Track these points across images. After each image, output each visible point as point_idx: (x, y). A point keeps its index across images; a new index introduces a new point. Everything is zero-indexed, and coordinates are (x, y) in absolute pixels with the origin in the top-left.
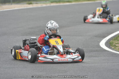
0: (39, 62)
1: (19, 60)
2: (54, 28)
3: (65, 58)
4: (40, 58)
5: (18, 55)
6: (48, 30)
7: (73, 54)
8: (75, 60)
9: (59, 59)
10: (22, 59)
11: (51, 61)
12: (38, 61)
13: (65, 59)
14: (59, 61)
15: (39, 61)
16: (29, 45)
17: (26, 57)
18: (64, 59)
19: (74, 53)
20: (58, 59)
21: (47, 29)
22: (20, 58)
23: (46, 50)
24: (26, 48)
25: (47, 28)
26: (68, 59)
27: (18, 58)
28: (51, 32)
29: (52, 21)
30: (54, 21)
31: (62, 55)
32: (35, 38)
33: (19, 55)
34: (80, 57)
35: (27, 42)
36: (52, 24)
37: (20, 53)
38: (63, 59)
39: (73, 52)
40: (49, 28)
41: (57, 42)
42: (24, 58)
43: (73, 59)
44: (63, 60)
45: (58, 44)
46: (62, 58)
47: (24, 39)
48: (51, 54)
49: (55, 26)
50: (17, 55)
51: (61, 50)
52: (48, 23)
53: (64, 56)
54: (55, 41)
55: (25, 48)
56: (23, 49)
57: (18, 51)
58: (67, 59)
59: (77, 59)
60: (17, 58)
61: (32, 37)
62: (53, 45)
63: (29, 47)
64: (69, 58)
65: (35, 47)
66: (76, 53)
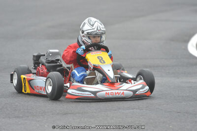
0: (67, 98)
1: (28, 94)
2: (96, 34)
3: (117, 89)
4: (70, 91)
5: (25, 85)
6: (84, 36)
7: (132, 81)
8: (137, 93)
9: (107, 92)
10: (33, 92)
12: (66, 96)
13: (119, 91)
14: (107, 96)
15: (68, 96)
16: (46, 64)
18: (117, 91)
19: (135, 80)
20: (105, 92)
21: (82, 35)
22: (28, 91)
23: (78, 75)
24: (41, 72)
25: (83, 33)
26: (125, 92)
27: (25, 91)
29: (93, 19)
30: (95, 20)
31: (112, 84)
33: (27, 84)
34: (147, 88)
35: (43, 59)
36: (93, 25)
37: (30, 81)
38: (114, 91)
39: (131, 77)
41: (101, 59)
42: (37, 91)
44: (116, 94)
45: (104, 62)
46: (112, 90)
47: (36, 54)
48: (91, 82)
50: (23, 84)
51: (111, 74)
52: (85, 23)
53: (117, 85)
55: (38, 72)
56: (33, 73)
57: (26, 77)
58: (122, 91)
60: (23, 91)
61: (51, 51)
62: (94, 66)
63: (46, 68)
64: (126, 90)
65: (58, 69)
66: (138, 79)
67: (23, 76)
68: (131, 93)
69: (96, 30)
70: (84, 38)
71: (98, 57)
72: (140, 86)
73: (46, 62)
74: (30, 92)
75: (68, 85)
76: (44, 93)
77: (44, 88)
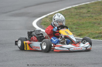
2: (61, 20)
3: (79, 47)
4: (56, 48)
5: (26, 46)
6: (55, 22)
8: (88, 48)
9: (74, 48)
11: (68, 50)
13: (79, 48)
14: (74, 50)
16: (36, 36)
17: (37, 47)
18: (78, 48)
20: (73, 48)
24: (34, 39)
25: (54, 20)
26: (82, 48)
27: (27, 49)
28: (57, 24)
33: (28, 46)
36: (59, 16)
37: (29, 44)
40: (56, 20)
41: (67, 33)
42: (34, 49)
45: (69, 34)
46: (76, 47)
47: (29, 31)
49: (62, 18)
50: (25, 46)
53: (78, 45)
54: (65, 32)
55: (32, 39)
57: (27, 42)
58: (81, 48)
62: (65, 36)
63: (36, 38)
64: (83, 47)
65: (42, 38)
66: (83, 42)
67: (25, 42)
68: (85, 49)
69: (61, 18)
70: (55, 23)
72: (88, 45)
74: (29, 49)
75: (52, 45)
76: (39, 50)
77: (39, 47)
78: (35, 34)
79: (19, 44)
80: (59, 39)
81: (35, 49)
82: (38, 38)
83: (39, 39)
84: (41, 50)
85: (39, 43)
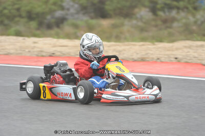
1: (49, 100)
3: (143, 94)
5: (44, 92)
6: (85, 50)
9: (136, 96)
10: (55, 98)
11: (126, 99)
12: (101, 101)
14: (137, 100)
16: (62, 73)
17: (66, 94)
18: (143, 96)
20: (135, 96)
21: (83, 49)
22: (49, 97)
24: (58, 80)
26: (149, 96)
27: (45, 97)
31: (137, 89)
32: (65, 62)
33: (47, 91)
35: (56, 70)
36: (91, 39)
41: (120, 69)
43: (156, 95)
44: (143, 98)
45: (124, 71)
46: (140, 94)
47: (47, 65)
49: (96, 42)
50: (42, 91)
51: (135, 81)
53: (141, 91)
55: (54, 80)
57: (46, 85)
58: (147, 96)
59: (160, 95)
60: (42, 97)
62: (117, 74)
63: (62, 77)
64: (150, 94)
65: (72, 77)
66: (146, 85)
67: (41, 85)
68: (154, 97)
69: (94, 43)
70: (85, 52)
71: (116, 67)
73: (61, 72)
74: (51, 98)
75: (96, 91)
76: (70, 99)
77: (71, 94)
78: (59, 71)
79: (30, 88)
80: (105, 80)
81: (61, 97)
82: (64, 77)
83: (67, 80)
84: (74, 99)
85: (71, 87)
